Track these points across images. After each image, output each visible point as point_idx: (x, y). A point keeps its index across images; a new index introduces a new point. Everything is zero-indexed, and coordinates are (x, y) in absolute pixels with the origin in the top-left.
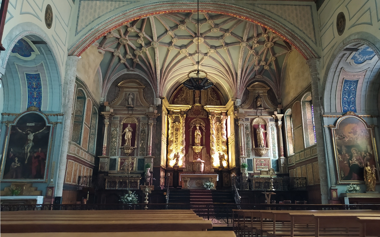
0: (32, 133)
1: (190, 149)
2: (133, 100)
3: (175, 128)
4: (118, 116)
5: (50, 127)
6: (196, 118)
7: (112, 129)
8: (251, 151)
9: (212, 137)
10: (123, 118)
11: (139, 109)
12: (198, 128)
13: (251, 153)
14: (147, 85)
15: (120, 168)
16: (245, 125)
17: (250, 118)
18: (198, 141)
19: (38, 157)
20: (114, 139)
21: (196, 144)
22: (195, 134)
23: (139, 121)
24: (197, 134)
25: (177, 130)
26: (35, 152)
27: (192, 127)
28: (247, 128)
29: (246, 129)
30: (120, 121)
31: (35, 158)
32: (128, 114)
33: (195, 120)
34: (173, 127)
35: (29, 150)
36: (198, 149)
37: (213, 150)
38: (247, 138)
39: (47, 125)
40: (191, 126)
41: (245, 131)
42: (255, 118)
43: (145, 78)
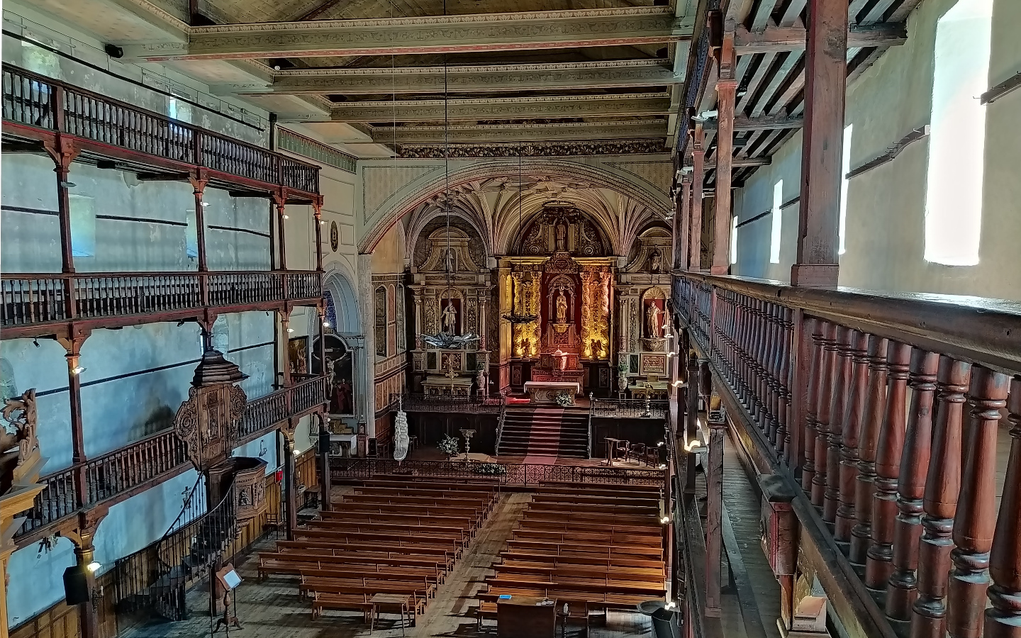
0: (332, 360)
1: (549, 328)
2: (453, 261)
3: (525, 291)
4: (434, 288)
5: (351, 353)
6: (559, 274)
7: (427, 308)
8: (637, 342)
9: (585, 309)
10: (441, 290)
11: (464, 276)
12: (562, 293)
13: (637, 346)
14: (473, 234)
15: (443, 366)
16: (630, 300)
17: (639, 288)
18: (561, 315)
19: (343, 389)
20: (430, 324)
21: (559, 320)
22: (558, 305)
23: (465, 295)
24: (560, 304)
25: (529, 295)
26: (339, 384)
27: (553, 292)
28: (633, 306)
29: (631, 306)
30: (437, 295)
31: (340, 390)
32: (448, 284)
33: (558, 277)
34: (520, 293)
35: (331, 381)
36: (562, 327)
37: (585, 330)
38: (633, 322)
39: (347, 350)
40: (551, 290)
41: (630, 311)
42: (648, 289)
43: (471, 223)
